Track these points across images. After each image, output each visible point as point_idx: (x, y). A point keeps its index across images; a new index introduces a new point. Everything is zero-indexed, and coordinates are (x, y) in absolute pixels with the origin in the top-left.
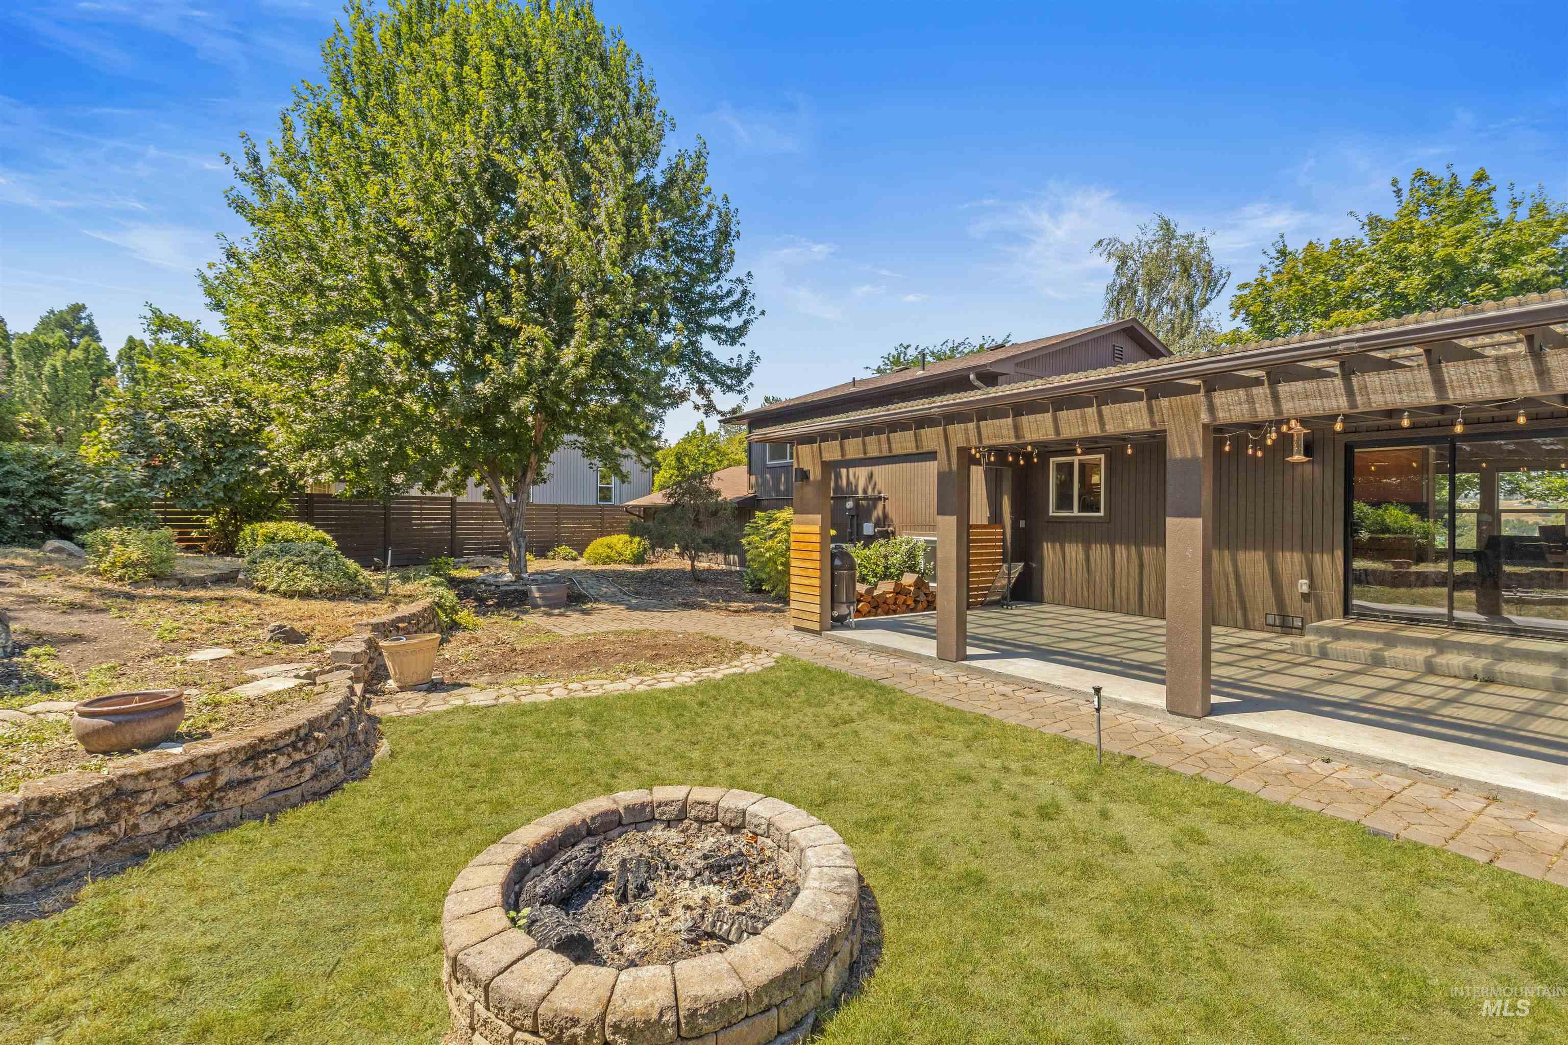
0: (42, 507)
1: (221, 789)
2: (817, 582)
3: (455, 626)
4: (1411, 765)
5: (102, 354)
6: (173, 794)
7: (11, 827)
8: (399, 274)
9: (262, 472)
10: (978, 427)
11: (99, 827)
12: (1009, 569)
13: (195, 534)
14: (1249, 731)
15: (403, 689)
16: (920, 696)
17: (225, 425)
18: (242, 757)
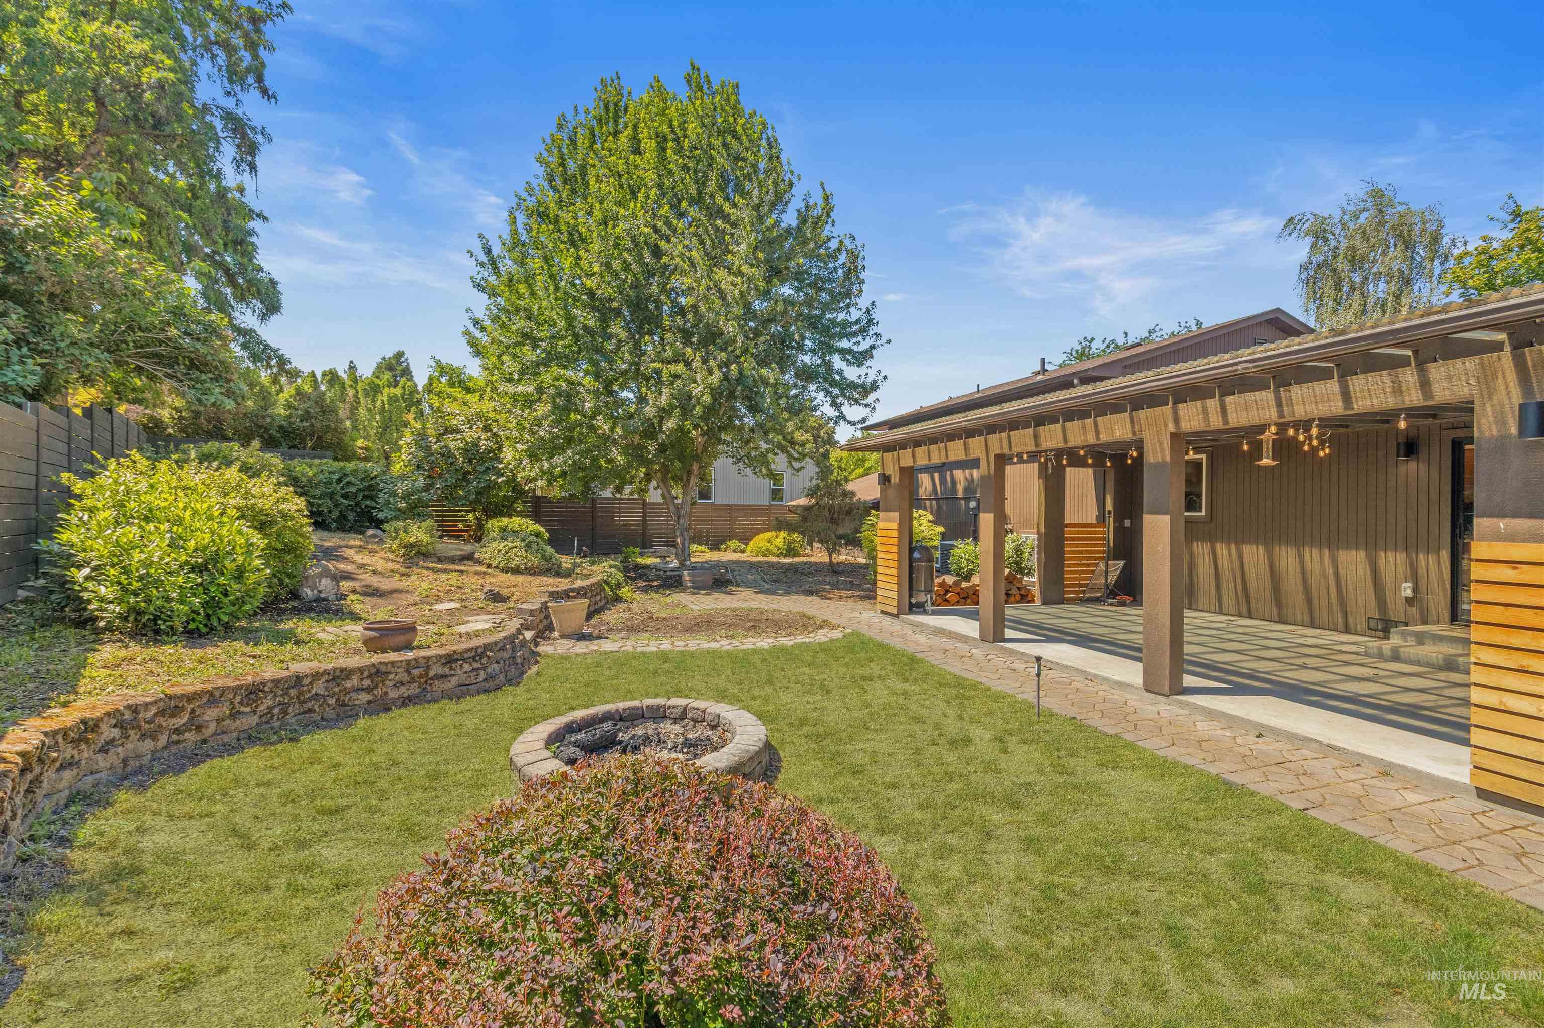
0: (367, 506)
1: (431, 679)
2: (895, 572)
3: (618, 599)
4: (1326, 741)
5: (414, 391)
6: (405, 678)
7: (327, 681)
8: (591, 323)
9: (500, 480)
10: (1009, 437)
11: (368, 690)
12: (1107, 566)
13: (460, 526)
14: (1204, 708)
15: (562, 637)
16: (943, 667)
17: (477, 445)
18: (443, 661)
